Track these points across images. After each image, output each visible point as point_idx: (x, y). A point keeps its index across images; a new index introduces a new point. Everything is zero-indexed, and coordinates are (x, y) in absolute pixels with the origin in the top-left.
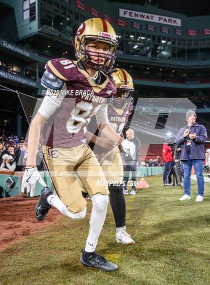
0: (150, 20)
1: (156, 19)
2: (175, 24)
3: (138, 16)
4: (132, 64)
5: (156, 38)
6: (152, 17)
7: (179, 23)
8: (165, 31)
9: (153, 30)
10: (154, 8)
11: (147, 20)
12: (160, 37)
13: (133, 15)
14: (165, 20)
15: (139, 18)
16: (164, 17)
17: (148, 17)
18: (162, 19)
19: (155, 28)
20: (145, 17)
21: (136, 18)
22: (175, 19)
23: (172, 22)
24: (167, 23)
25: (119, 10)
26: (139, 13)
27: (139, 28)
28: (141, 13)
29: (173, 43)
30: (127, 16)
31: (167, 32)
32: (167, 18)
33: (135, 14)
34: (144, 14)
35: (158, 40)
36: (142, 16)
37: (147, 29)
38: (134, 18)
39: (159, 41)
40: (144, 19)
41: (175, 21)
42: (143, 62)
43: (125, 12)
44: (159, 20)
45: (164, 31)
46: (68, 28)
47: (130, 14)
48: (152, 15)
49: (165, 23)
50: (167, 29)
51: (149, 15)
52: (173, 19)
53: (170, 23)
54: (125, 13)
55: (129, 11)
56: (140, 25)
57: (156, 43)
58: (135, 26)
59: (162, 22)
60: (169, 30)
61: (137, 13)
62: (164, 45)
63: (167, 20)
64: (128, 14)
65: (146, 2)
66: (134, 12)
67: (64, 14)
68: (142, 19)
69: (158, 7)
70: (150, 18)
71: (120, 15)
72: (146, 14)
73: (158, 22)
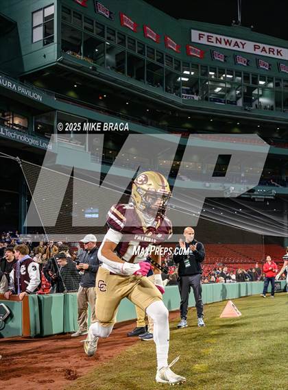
0: (241, 49)
1: (249, 47)
2: (279, 57)
3: (220, 42)
4: (213, 117)
5: (251, 76)
6: (243, 45)
8: (264, 66)
9: (245, 65)
10: (246, 31)
11: (236, 48)
12: (256, 75)
13: (213, 40)
14: (264, 49)
15: (223, 45)
16: (262, 46)
17: (236, 44)
18: (259, 47)
19: (248, 61)
20: (232, 44)
21: (218, 45)
22: (279, 49)
23: (275, 52)
24: (267, 55)
26: (223, 37)
27: (223, 60)
28: (226, 38)
29: (277, 85)
30: (204, 41)
31: (267, 69)
32: (267, 47)
33: (217, 39)
34: (230, 39)
36: (227, 42)
37: (236, 63)
38: (214, 44)
39: (255, 82)
40: (231, 48)
41: (279, 52)
42: (230, 113)
43: (200, 34)
44: (255, 48)
45: (262, 66)
46: (107, 57)
47: (208, 39)
48: (243, 42)
49: (263, 54)
50: (267, 64)
51: (239, 41)
52: (276, 48)
53: (271, 55)
54: (200, 36)
55: (206, 34)
56: (225, 57)
57: (251, 84)
58: (216, 58)
59: (258, 52)
60: (270, 65)
61: (219, 37)
62: (264, 88)
63: (268, 51)
64: (205, 37)
65: (234, 21)
66: (215, 36)
67: (102, 34)
68: (228, 47)
69: (252, 30)
70: (240, 45)
71: (193, 40)
72: (234, 40)
73: (253, 52)
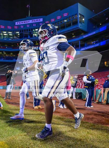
0: (28, 23)
2: (40, 21)
7: (41, 20)
11: (27, 23)
12: (32, 28)
13: (21, 23)
14: (35, 21)
15: (23, 23)
16: (34, 20)
17: (27, 22)
18: (33, 21)
19: (30, 25)
21: (22, 24)
22: (39, 19)
23: (38, 21)
25: (15, 23)
26: (23, 21)
27: (23, 27)
28: (24, 21)
30: (19, 24)
32: (36, 20)
34: (25, 21)
35: (31, 30)
40: (26, 23)
41: (39, 20)
44: (32, 21)
45: (34, 26)
48: (29, 21)
49: (35, 22)
50: (36, 25)
51: (28, 21)
52: (38, 19)
53: (37, 22)
54: (18, 23)
55: (19, 22)
57: (31, 31)
58: (21, 27)
59: (33, 22)
60: (36, 24)
61: (22, 22)
64: (19, 23)
65: (27, 16)
66: (21, 22)
68: (25, 23)
71: (16, 25)
72: (26, 21)
73: (32, 22)
